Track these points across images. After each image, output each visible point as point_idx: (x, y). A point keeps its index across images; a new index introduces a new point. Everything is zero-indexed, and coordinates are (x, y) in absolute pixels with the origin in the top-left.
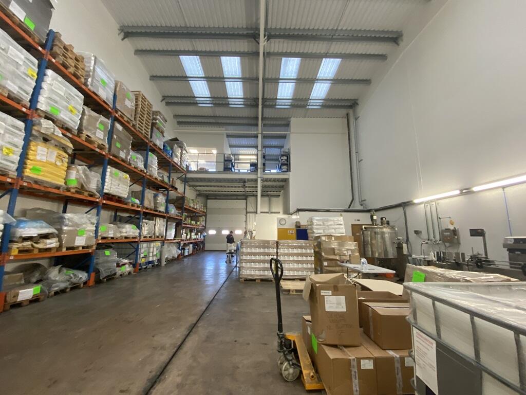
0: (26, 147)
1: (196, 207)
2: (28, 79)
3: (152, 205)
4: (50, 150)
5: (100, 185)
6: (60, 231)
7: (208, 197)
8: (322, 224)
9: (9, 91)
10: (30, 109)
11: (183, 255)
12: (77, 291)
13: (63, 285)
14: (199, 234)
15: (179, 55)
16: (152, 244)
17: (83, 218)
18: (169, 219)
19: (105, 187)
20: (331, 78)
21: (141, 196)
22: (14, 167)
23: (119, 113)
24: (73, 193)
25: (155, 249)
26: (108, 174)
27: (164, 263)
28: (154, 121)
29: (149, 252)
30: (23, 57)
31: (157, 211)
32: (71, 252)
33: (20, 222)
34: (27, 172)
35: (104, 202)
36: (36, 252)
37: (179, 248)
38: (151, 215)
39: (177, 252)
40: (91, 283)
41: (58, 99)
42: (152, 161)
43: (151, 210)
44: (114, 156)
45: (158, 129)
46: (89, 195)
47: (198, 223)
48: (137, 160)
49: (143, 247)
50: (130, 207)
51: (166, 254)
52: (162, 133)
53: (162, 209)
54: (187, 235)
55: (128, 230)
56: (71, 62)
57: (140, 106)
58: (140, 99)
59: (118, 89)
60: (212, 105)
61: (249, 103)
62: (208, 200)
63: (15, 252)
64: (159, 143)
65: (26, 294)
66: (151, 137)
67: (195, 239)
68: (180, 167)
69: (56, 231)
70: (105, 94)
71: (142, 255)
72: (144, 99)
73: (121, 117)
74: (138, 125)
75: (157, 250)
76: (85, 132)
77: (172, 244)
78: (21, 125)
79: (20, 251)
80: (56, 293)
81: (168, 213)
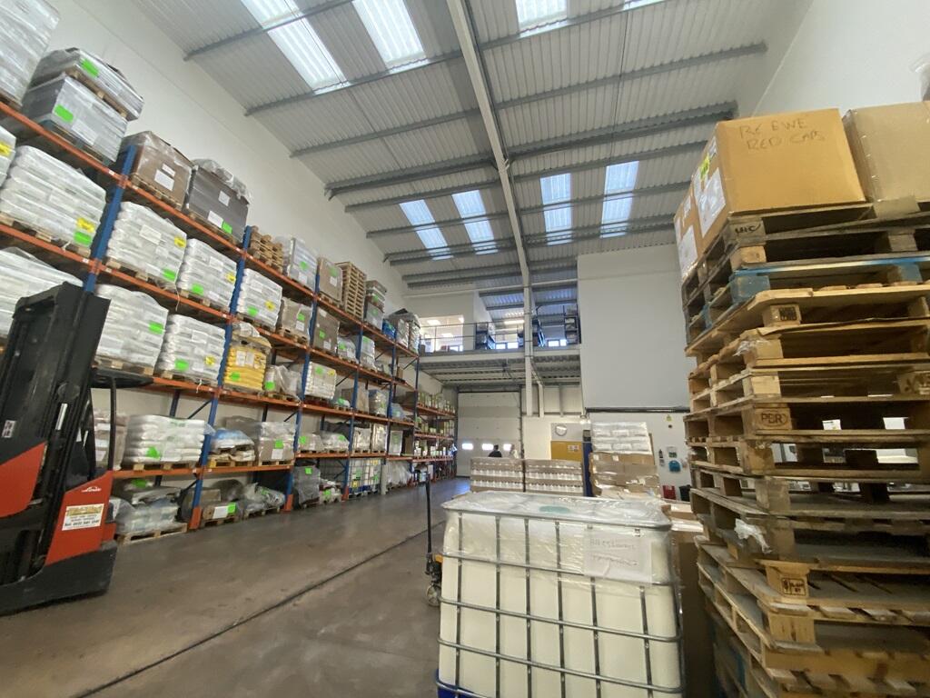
0: (226, 354)
1: (436, 407)
2: (228, 284)
3: (367, 407)
4: (249, 353)
5: (300, 387)
6: (257, 442)
7: (459, 389)
8: (609, 434)
9: (211, 300)
10: (229, 314)
11: (418, 480)
12: (272, 516)
13: (258, 507)
14: (444, 449)
15: (397, 203)
16: (368, 462)
17: (280, 427)
18: (391, 426)
19: (307, 388)
20: (632, 189)
21: (352, 396)
22: (216, 375)
23: (323, 296)
24: (270, 398)
25: (372, 469)
26: (310, 371)
27: (384, 490)
28: (369, 295)
29: (364, 473)
30: (222, 264)
31: (374, 415)
32: (266, 468)
33: (219, 432)
34: (228, 380)
35: (305, 406)
36: (233, 465)
37: (410, 470)
38: (366, 421)
39: (406, 474)
40: (289, 507)
41: (255, 297)
42: (366, 348)
43: (366, 413)
44: (317, 349)
45: (375, 304)
46: (288, 399)
47: (442, 432)
48: (346, 349)
49: (355, 467)
50: (336, 411)
51: (388, 478)
52: (381, 308)
53: (382, 411)
54: (423, 450)
55: (334, 441)
56: (269, 254)
57: (350, 280)
58: (349, 272)
59: (321, 268)
60: (452, 256)
61: (504, 245)
62: (461, 395)
63: (213, 465)
64: (376, 323)
65: (222, 511)
66: (365, 316)
67: (437, 457)
68: (409, 349)
69: (252, 443)
70: (305, 279)
71: (354, 477)
72: (355, 270)
73: (326, 299)
74: (347, 306)
75: (375, 470)
76: (284, 327)
77: (400, 463)
78: (222, 332)
79: (218, 464)
80: (251, 515)
81: (391, 417)
